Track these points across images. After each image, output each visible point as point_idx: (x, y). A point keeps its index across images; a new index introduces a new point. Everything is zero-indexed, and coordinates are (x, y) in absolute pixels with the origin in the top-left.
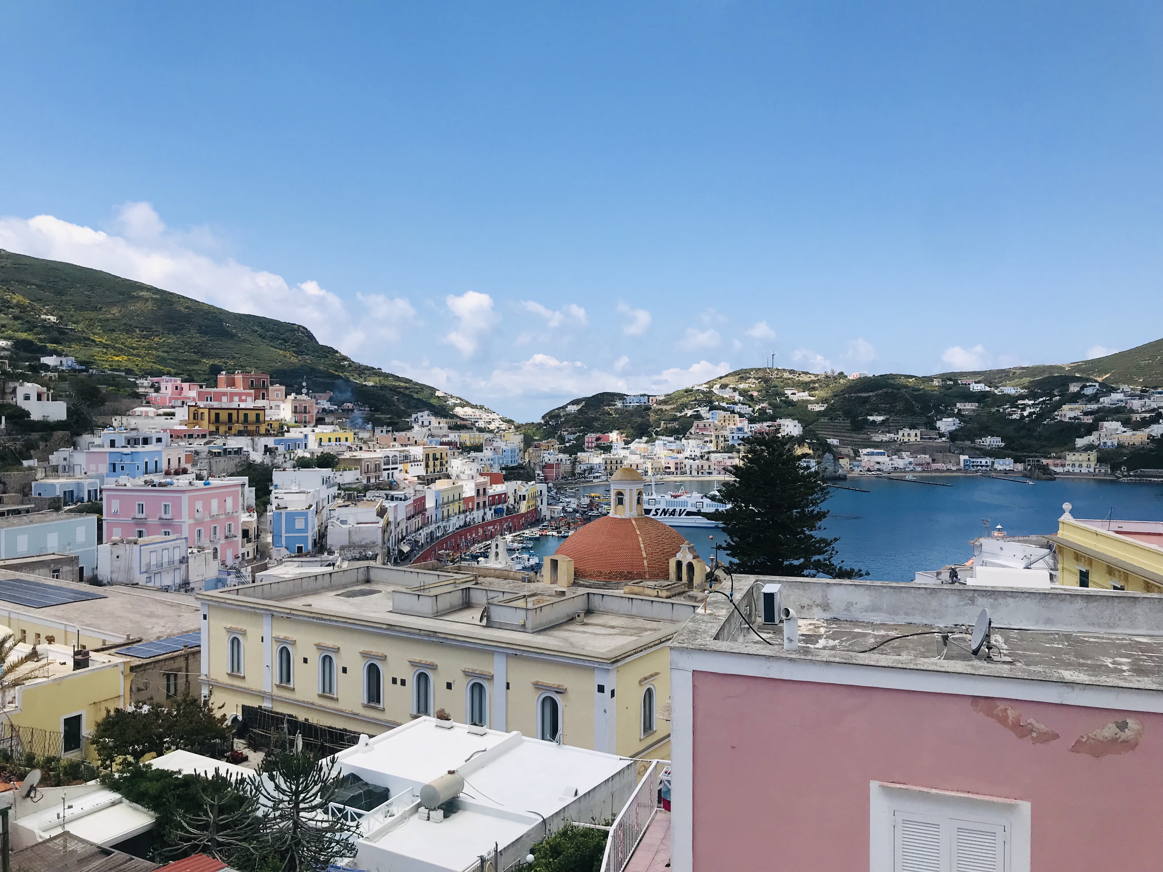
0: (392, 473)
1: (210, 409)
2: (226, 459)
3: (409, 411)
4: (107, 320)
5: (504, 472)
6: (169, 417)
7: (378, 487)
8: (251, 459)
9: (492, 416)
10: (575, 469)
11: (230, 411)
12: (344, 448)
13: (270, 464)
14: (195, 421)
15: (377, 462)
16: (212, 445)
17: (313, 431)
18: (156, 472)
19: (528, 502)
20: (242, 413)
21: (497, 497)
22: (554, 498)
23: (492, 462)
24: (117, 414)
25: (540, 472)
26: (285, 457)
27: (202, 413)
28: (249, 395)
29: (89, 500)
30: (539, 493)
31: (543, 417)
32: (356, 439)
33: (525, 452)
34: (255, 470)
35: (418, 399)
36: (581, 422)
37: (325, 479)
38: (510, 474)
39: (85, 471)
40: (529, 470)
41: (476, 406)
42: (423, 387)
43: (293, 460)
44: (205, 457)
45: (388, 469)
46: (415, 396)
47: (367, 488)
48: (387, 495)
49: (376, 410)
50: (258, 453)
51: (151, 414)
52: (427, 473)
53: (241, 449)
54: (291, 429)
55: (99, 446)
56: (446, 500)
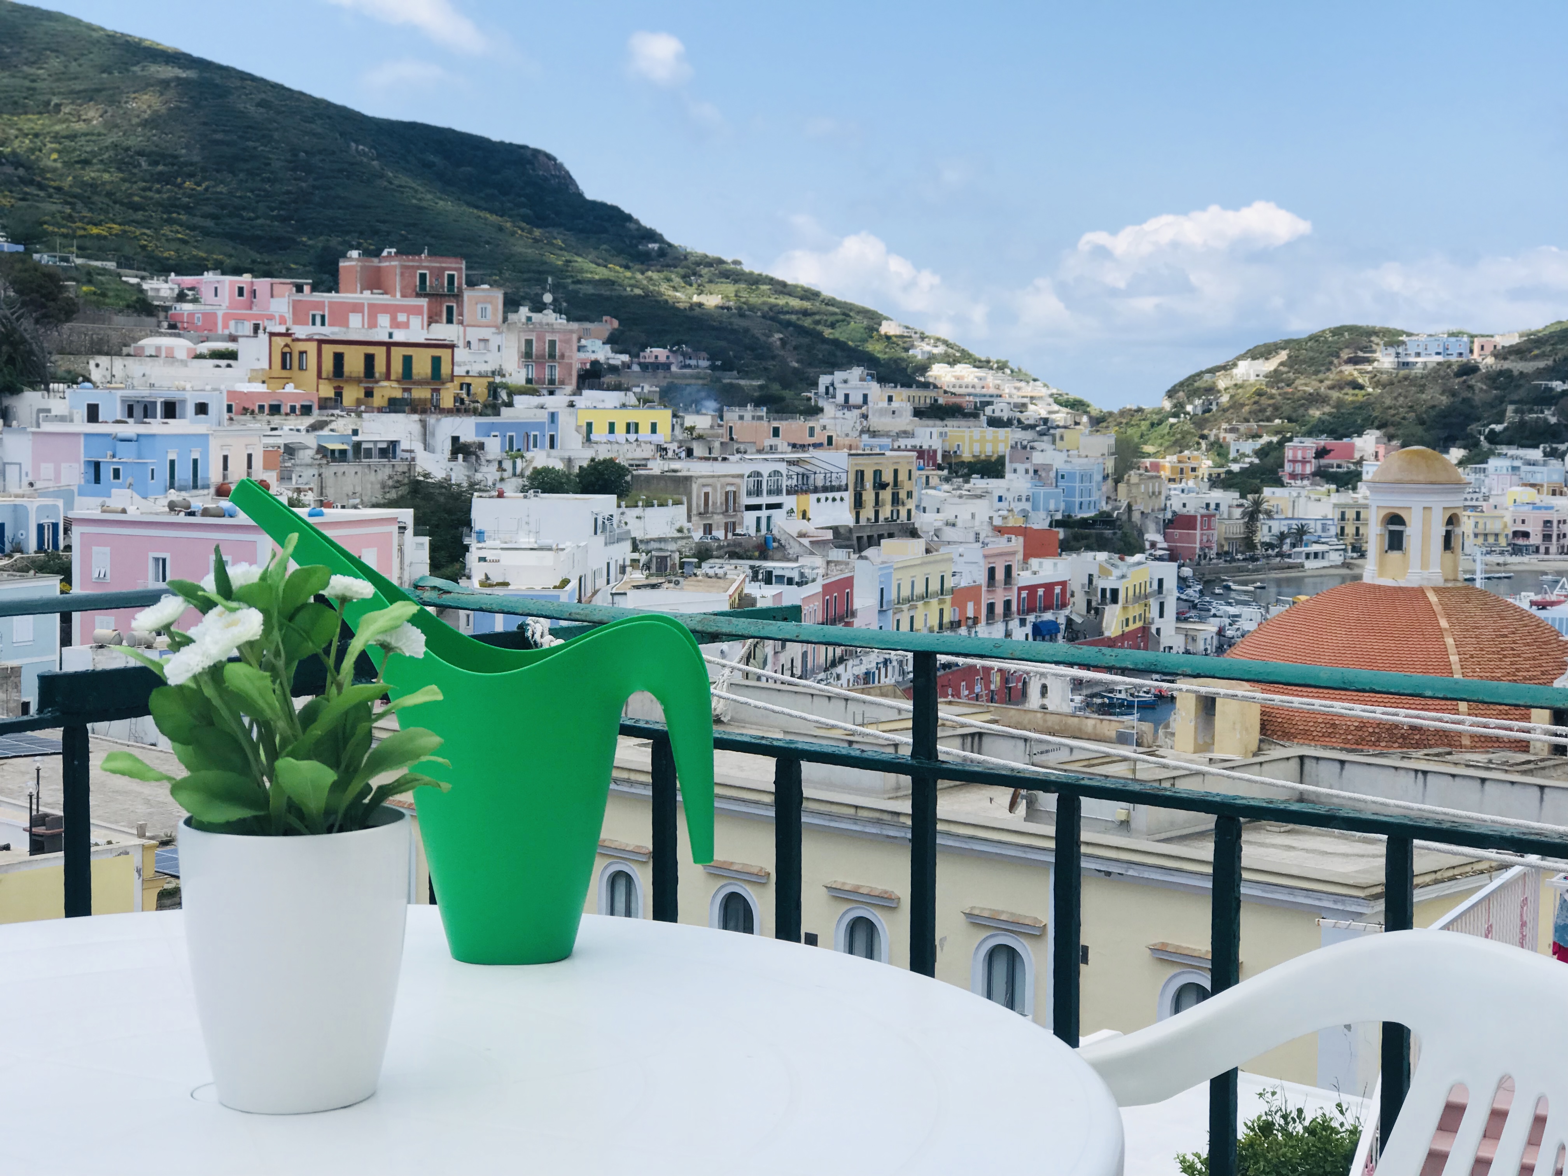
0: (769, 518)
1: (321, 342)
2: (359, 469)
3: (811, 371)
4: (73, 137)
5: (1061, 533)
6: (223, 363)
7: (735, 552)
8: (418, 469)
9: (1028, 390)
10: (1254, 532)
11: (370, 350)
12: (647, 451)
13: (465, 484)
14: (285, 373)
15: (729, 488)
16: (325, 432)
17: (571, 405)
18: (195, 486)
19: (1125, 608)
20: (398, 354)
21: (1041, 592)
22: (1195, 606)
23: (1028, 506)
24: (100, 353)
25: (1158, 538)
26: (501, 468)
27: (301, 353)
28: (417, 311)
29: (40, 548)
30: (1155, 586)
31: (1171, 394)
32: (677, 428)
33: (1117, 482)
34: (428, 497)
35: (836, 343)
36: (1276, 408)
37: (600, 522)
38: (1076, 538)
39: (30, 478)
40: (1127, 528)
41: (988, 362)
42: (847, 312)
43: (522, 475)
44: (309, 461)
45: (758, 507)
46: (827, 333)
47: (703, 554)
48: (755, 571)
49: (727, 366)
50: (437, 456)
51: (182, 354)
52: (857, 521)
53: (394, 444)
54: (517, 399)
55: (62, 419)
56: (906, 592)
